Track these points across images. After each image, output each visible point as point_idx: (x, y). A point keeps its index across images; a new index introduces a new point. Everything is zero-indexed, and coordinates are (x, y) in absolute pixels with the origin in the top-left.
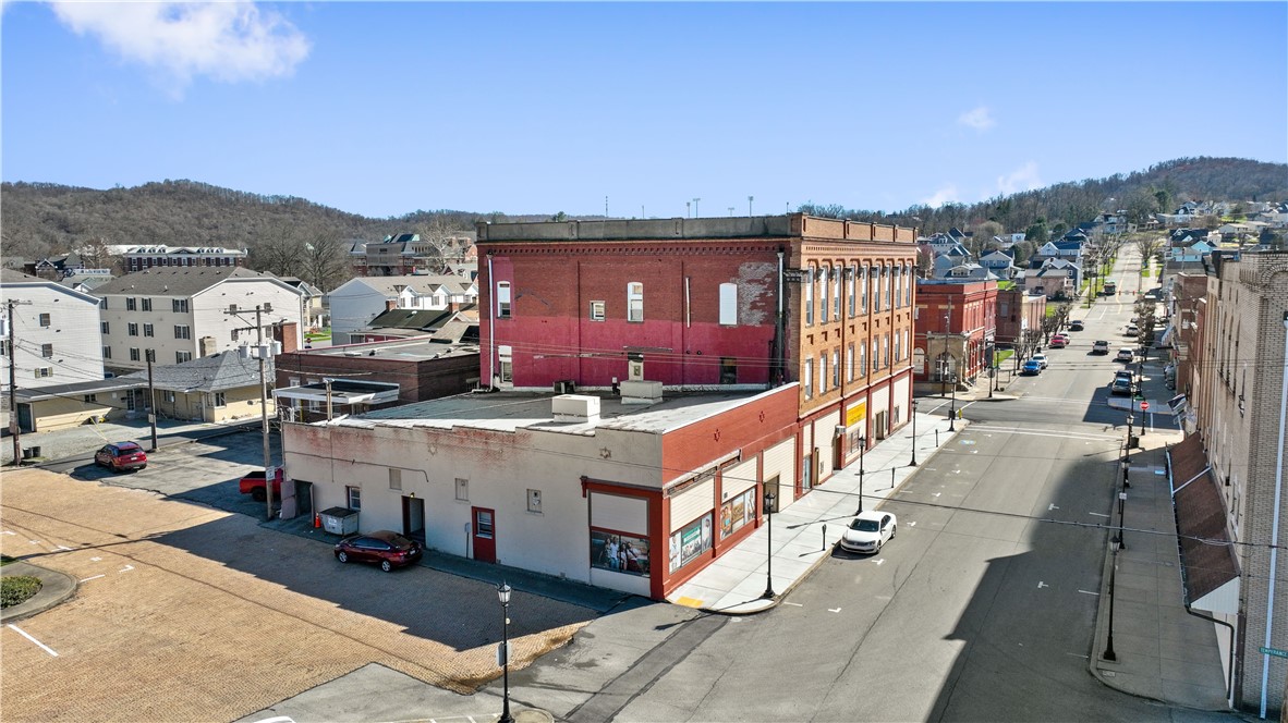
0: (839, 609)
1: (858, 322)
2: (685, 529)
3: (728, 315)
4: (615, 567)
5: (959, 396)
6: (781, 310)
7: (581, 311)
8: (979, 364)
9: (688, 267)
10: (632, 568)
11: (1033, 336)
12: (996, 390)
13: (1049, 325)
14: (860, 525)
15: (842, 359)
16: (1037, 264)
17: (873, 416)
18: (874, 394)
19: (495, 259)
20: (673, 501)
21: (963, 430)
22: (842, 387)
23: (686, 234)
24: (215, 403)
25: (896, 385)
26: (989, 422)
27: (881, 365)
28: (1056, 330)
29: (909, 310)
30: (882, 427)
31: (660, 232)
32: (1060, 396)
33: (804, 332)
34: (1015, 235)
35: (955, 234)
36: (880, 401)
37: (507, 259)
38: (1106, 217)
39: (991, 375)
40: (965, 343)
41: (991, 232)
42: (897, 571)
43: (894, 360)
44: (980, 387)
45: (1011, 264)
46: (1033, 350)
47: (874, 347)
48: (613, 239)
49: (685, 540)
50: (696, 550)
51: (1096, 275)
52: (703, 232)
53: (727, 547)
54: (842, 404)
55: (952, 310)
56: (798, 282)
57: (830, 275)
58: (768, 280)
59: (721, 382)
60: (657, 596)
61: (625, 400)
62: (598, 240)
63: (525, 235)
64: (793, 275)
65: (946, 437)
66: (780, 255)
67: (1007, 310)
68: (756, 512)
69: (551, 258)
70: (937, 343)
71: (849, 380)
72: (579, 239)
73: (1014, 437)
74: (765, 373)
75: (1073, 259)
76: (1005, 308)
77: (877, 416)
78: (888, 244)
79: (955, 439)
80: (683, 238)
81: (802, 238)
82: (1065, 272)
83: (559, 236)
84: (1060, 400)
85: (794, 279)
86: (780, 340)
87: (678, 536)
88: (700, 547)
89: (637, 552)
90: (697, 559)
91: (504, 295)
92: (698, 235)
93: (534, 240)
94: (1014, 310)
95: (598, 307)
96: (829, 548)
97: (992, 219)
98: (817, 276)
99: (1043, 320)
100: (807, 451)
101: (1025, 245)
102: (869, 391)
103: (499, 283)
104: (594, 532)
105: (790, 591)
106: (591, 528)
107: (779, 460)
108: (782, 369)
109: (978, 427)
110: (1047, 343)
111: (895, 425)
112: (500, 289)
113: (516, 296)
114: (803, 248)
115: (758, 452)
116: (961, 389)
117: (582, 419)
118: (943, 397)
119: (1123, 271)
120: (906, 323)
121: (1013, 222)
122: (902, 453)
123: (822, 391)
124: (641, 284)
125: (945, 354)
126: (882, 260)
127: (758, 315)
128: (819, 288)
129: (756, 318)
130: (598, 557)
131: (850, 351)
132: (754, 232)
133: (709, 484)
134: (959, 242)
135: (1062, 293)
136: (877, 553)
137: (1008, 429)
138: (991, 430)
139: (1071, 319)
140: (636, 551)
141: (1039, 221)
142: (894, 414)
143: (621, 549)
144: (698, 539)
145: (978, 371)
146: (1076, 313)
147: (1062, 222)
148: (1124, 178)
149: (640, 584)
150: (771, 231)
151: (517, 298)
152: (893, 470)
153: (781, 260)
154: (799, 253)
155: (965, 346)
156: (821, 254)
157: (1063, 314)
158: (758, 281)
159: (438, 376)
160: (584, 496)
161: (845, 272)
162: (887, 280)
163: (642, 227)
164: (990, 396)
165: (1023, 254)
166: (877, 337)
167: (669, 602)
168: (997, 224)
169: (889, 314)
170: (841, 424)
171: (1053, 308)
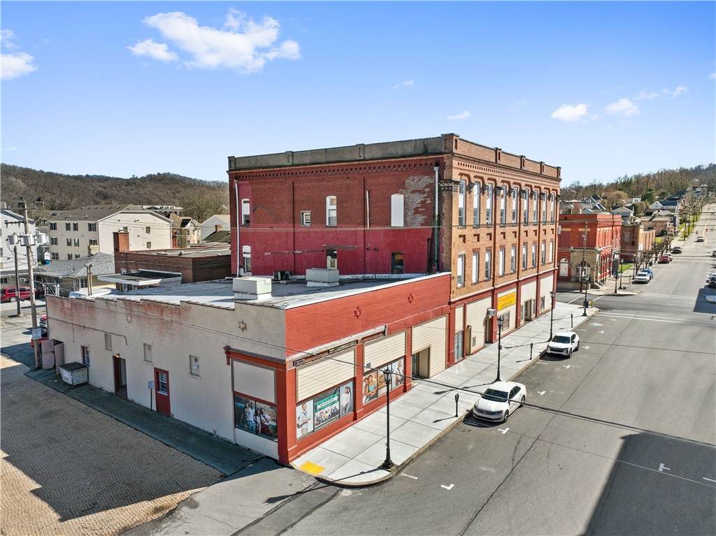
0: (452, 486)
1: (508, 230)
2: (317, 398)
3: (397, 221)
4: (252, 430)
5: (591, 291)
6: (437, 214)
7: (295, 220)
8: (608, 271)
9: (368, 182)
10: (265, 432)
11: (647, 255)
12: (620, 288)
13: (657, 248)
14: (492, 395)
15: (494, 257)
16: (649, 214)
17: (522, 303)
18: (522, 287)
19: (241, 182)
20: (300, 372)
21: (593, 316)
22: (494, 278)
23: (367, 156)
24: (80, 286)
25: (542, 281)
26: (614, 310)
27: (530, 265)
28: (662, 252)
29: (553, 227)
30: (529, 312)
31: (348, 157)
32: (668, 293)
33: (456, 232)
34: (634, 199)
35: (596, 198)
36: (528, 292)
37: (247, 182)
38: (694, 188)
39: (617, 278)
40: (598, 255)
41: (619, 197)
42: (518, 443)
43: (540, 263)
44: (609, 285)
45: (632, 215)
46: (647, 264)
47: (523, 251)
48: (316, 164)
49: (319, 407)
50: (333, 414)
51: (689, 222)
52: (379, 155)
53: (369, 411)
54: (493, 293)
55: (588, 232)
56: (450, 190)
57: (483, 190)
58: (427, 190)
59: (392, 272)
60: (282, 462)
61: (309, 284)
62: (306, 165)
63: (259, 164)
64: (446, 185)
65: (579, 320)
66: (436, 169)
67: (629, 237)
68: (404, 379)
69: (276, 180)
70: (577, 256)
71: (501, 274)
72: (293, 165)
73: (633, 322)
74: (425, 265)
75: (673, 211)
76: (627, 235)
77: (526, 303)
78: (535, 175)
79: (586, 322)
80: (365, 160)
81: (453, 154)
82: (668, 219)
83: (281, 164)
84: (668, 296)
85: (447, 187)
86: (436, 238)
87: (310, 404)
88: (338, 412)
89: (269, 418)
90: (337, 423)
91: (246, 209)
92: (375, 157)
93: (263, 168)
94: (633, 238)
95: (307, 215)
96: (462, 413)
97: (620, 190)
98: (469, 188)
99: (654, 244)
100: (459, 327)
101: (641, 204)
102: (518, 284)
103: (243, 200)
104: (237, 397)
105: (411, 460)
106: (235, 393)
107: (430, 335)
108: (438, 261)
109: (605, 314)
110: (656, 260)
111: (541, 311)
112: (243, 205)
113: (253, 210)
114: (455, 163)
115: (408, 328)
116: (593, 287)
117: (252, 297)
118: (581, 292)
119: (706, 220)
120: (550, 236)
121: (633, 192)
122: (543, 332)
123: (474, 281)
124: (335, 197)
125: (583, 264)
126: (531, 186)
127: (420, 218)
128: (471, 198)
129: (418, 222)
130: (240, 420)
131: (501, 253)
132: (416, 152)
133: (350, 356)
134: (599, 202)
135: (666, 231)
136: (504, 422)
137: (629, 316)
138: (614, 316)
139: (672, 247)
140: (267, 416)
141: (650, 190)
142: (540, 302)
143: (256, 414)
144: (337, 405)
145: (608, 276)
146: (674, 243)
147: (665, 191)
148: (705, 168)
149: (270, 447)
150: (429, 151)
151: (254, 211)
152: (532, 345)
153: (437, 173)
154: (451, 167)
155: (597, 257)
156: (473, 171)
157: (667, 243)
158: (419, 191)
159: (210, 268)
160: (228, 364)
161: (497, 190)
162: (535, 203)
163: (336, 154)
164: (616, 292)
165: (639, 209)
166: (525, 244)
167: (292, 468)
168: (623, 192)
169: (536, 228)
170: (493, 308)
171: (659, 240)
